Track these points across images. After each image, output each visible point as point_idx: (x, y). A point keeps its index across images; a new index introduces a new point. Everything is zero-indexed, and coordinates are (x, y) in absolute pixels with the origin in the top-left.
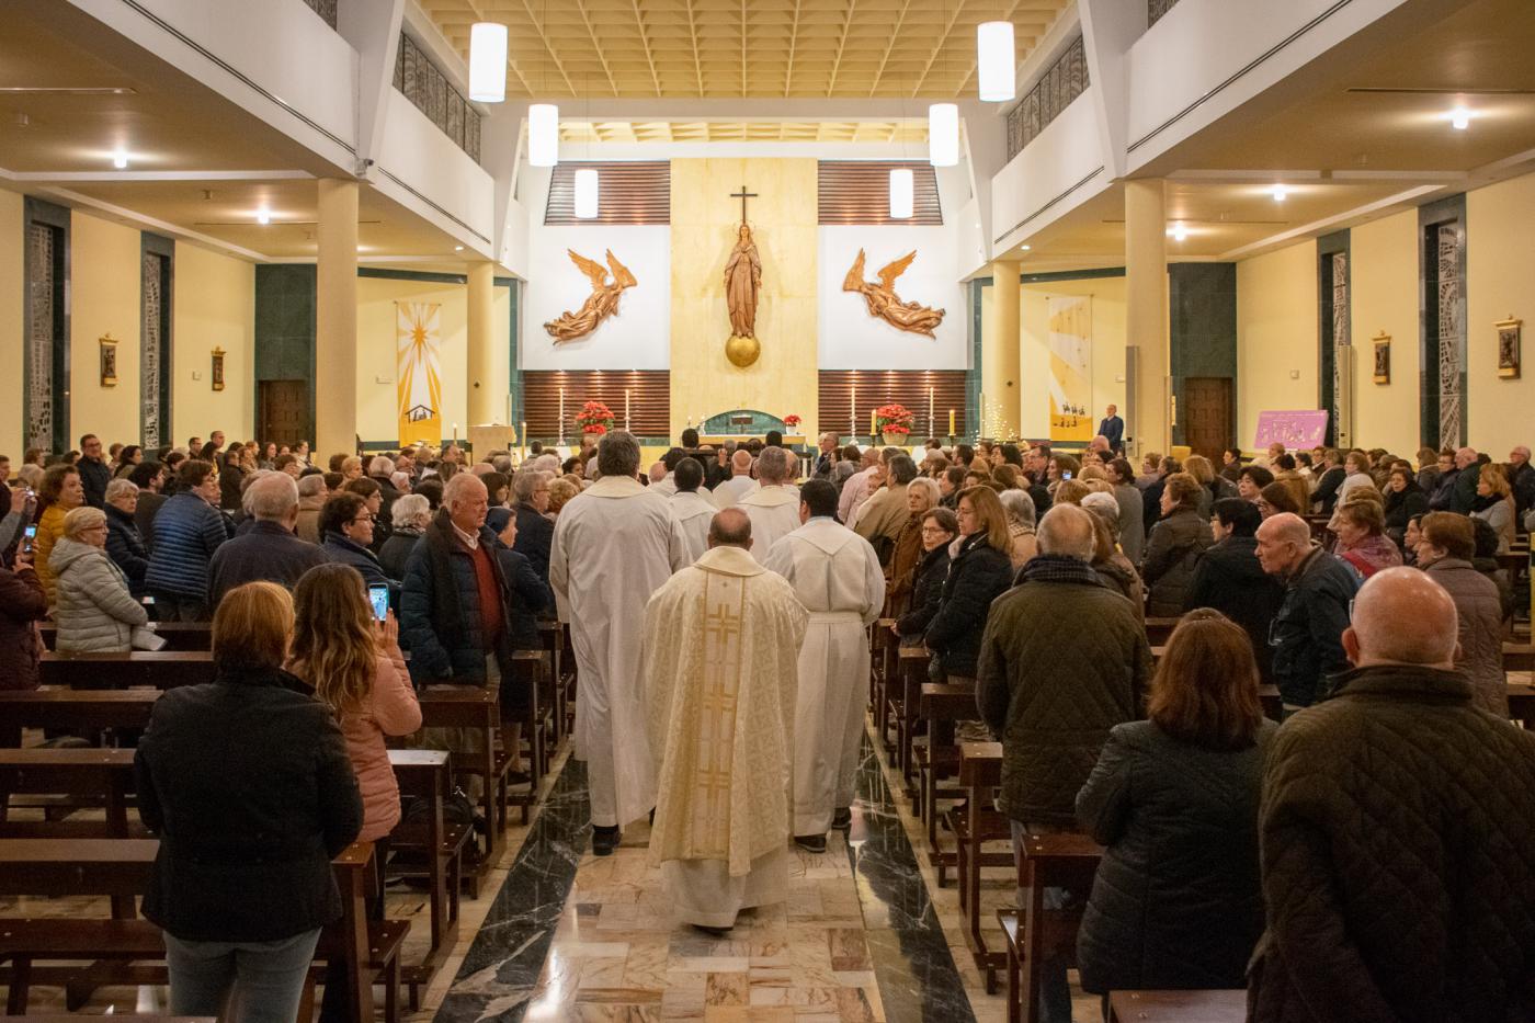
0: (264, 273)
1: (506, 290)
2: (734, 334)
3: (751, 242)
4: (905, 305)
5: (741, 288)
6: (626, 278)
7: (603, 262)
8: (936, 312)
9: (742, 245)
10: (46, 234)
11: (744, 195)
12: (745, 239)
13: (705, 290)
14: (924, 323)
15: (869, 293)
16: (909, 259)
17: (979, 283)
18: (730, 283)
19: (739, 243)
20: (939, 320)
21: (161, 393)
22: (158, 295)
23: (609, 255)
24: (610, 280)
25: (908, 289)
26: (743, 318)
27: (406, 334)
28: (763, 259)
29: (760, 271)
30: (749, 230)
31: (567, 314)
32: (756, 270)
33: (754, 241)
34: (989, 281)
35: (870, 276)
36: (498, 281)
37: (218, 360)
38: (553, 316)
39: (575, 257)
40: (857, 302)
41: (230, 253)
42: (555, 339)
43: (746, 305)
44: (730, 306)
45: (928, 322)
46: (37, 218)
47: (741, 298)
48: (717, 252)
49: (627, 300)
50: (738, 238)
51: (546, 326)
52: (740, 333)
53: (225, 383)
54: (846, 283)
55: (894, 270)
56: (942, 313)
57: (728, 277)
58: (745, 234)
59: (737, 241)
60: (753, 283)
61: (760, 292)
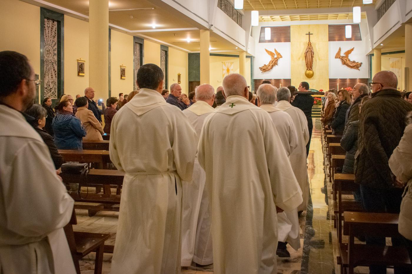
0: (190, 56)
1: (249, 59)
2: (307, 70)
3: (311, 46)
4: (351, 62)
5: (309, 57)
6: (280, 56)
7: (274, 52)
8: (360, 63)
9: (309, 47)
10: (138, 45)
11: (309, 34)
12: (310, 45)
13: (299, 58)
14: (356, 66)
15: (342, 59)
16: (352, 50)
17: (371, 56)
18: (306, 56)
19: (308, 47)
20: (361, 65)
21: (165, 84)
22: (165, 60)
23: (275, 50)
24: (276, 56)
25: (352, 57)
26: (309, 65)
27: (225, 70)
28: (314, 50)
29: (314, 53)
30: (310, 43)
31: (265, 65)
32: (312, 53)
33: (312, 46)
34: (373, 55)
35: (342, 54)
36: (247, 57)
37: (179, 76)
38: (262, 65)
39: (267, 51)
40: (339, 61)
41: (182, 50)
42: (262, 71)
43: (310, 62)
44: (306, 63)
45: (358, 66)
46: (136, 41)
47: (309, 60)
48: (302, 49)
49: (280, 61)
50: (308, 45)
51: (260, 68)
52: (309, 69)
53: (181, 82)
54: (336, 56)
55: (348, 52)
56: (361, 64)
57: (305, 55)
58: (310, 44)
59: (307, 46)
60: (312, 57)
61: (314, 59)
